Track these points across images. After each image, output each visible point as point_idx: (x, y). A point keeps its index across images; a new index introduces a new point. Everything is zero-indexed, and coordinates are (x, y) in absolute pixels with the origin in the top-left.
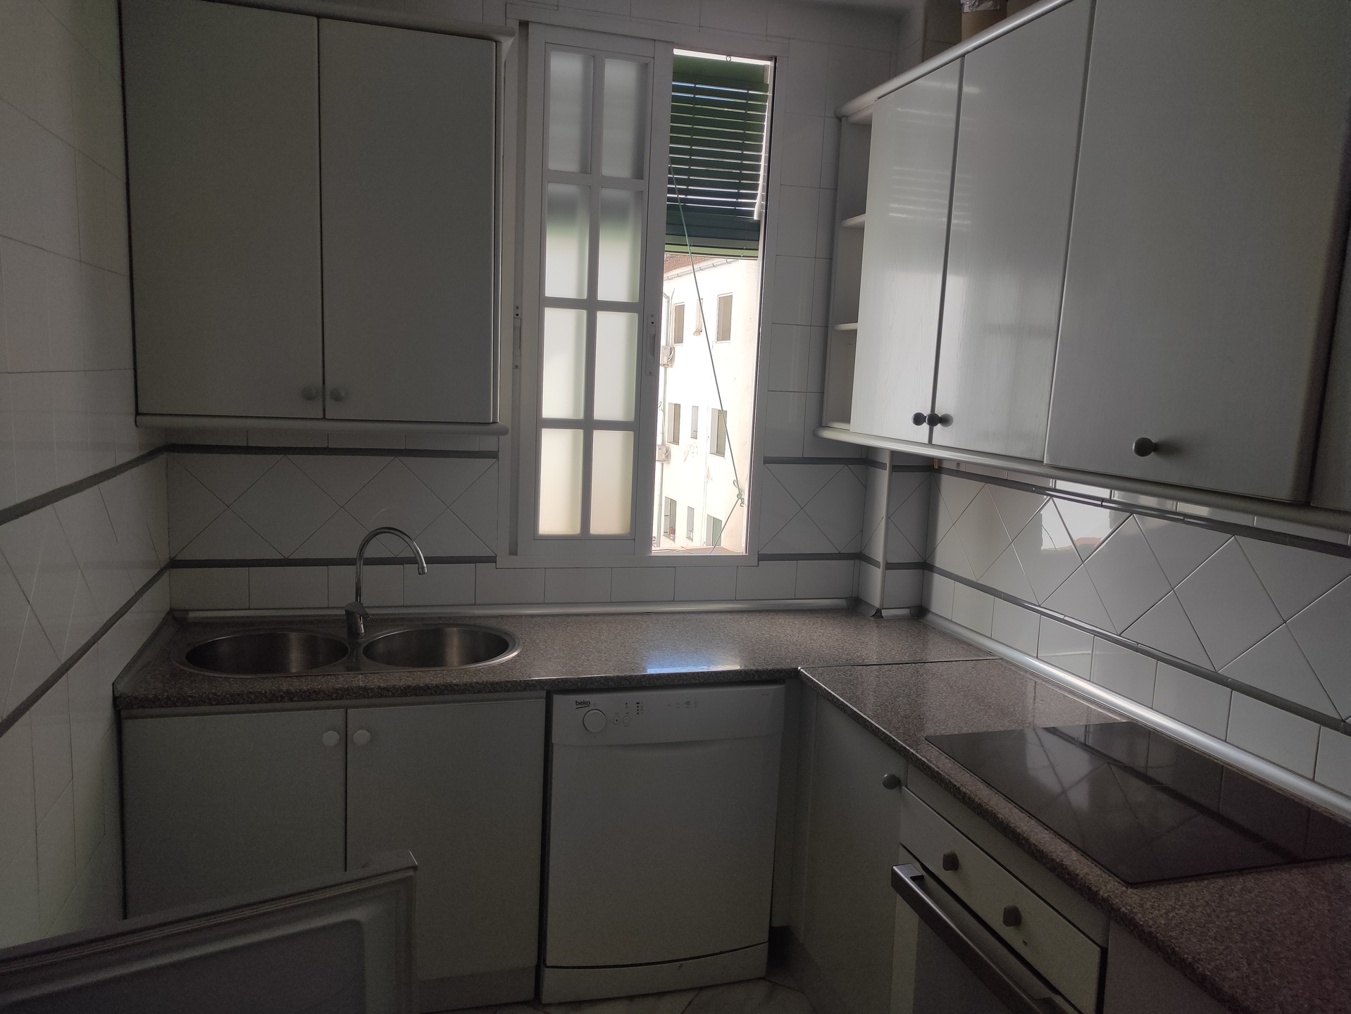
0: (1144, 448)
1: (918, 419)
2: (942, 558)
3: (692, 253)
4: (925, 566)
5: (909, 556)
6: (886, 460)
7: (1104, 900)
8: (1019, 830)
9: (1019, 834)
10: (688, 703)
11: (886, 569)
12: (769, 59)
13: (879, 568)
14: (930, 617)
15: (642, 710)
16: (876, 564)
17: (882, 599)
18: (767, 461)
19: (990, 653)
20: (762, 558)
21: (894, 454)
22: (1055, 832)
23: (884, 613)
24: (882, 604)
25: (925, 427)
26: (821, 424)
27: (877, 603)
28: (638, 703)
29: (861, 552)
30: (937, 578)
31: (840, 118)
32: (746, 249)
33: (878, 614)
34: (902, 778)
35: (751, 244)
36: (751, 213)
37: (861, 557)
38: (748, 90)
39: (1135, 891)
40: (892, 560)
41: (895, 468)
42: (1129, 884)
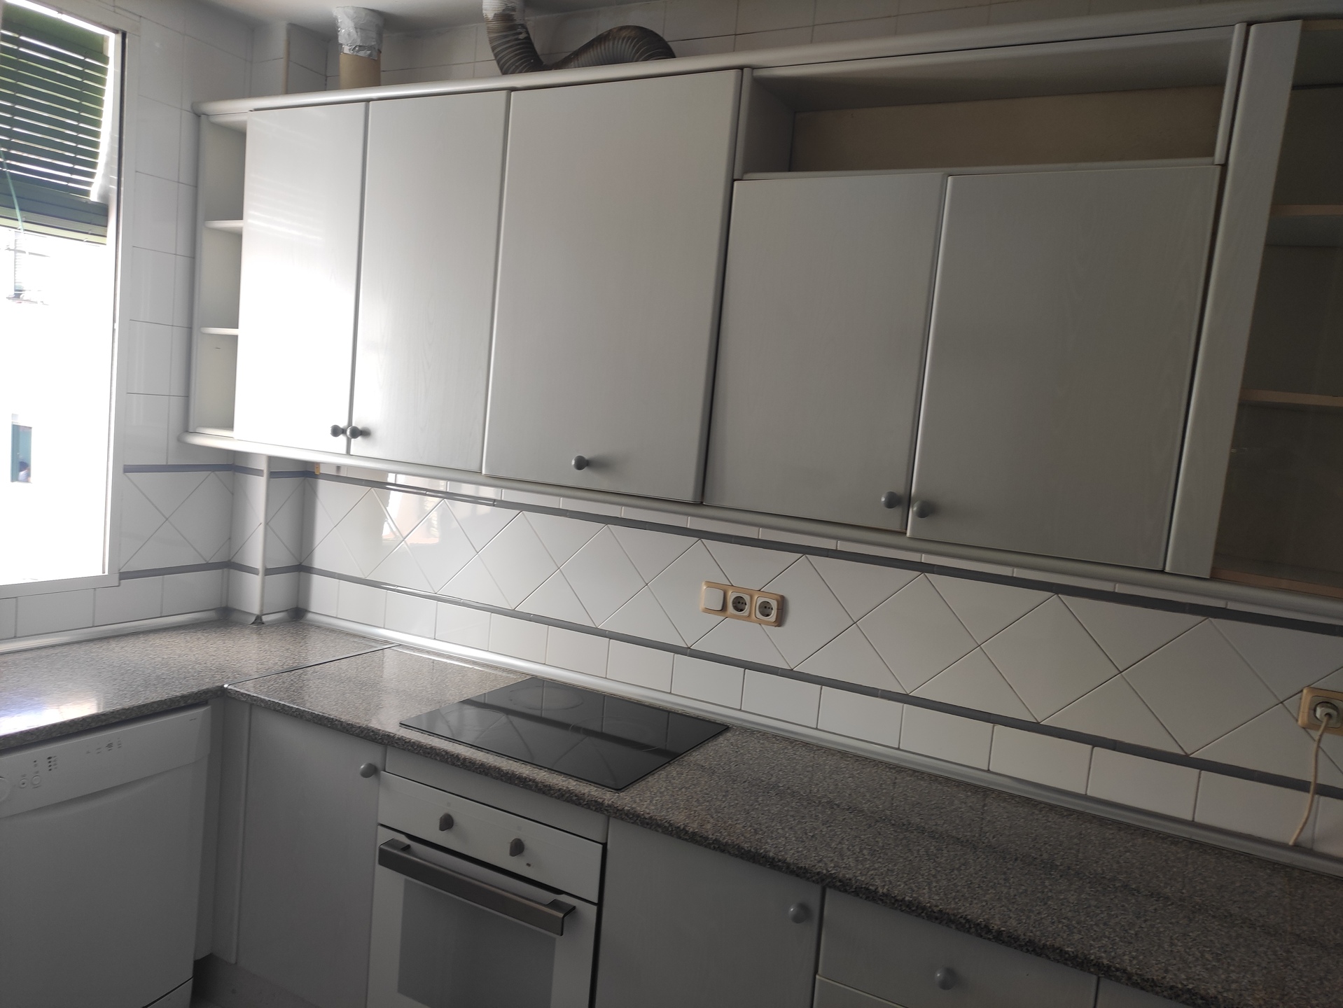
0: (582, 464)
1: (336, 431)
2: (320, 560)
3: (26, 230)
4: (302, 568)
5: (284, 559)
6: (263, 465)
7: (609, 806)
8: (524, 775)
9: (526, 778)
10: (110, 746)
11: (266, 575)
12: (116, 31)
13: (258, 574)
14: (310, 616)
15: (55, 765)
16: (252, 571)
17: (262, 605)
18: (128, 469)
19: (386, 642)
20: (124, 576)
21: (271, 460)
22: (549, 769)
23: (265, 618)
24: (261, 611)
25: (342, 439)
26: (186, 429)
27: (255, 609)
28: (49, 758)
29: (229, 561)
30: (316, 579)
31: (198, 115)
32: (91, 234)
33: (258, 621)
34: (379, 765)
35: (98, 229)
36: (86, 193)
37: (230, 565)
38: (86, 57)
39: (623, 793)
40: (269, 567)
41: (273, 475)
42: (618, 790)
